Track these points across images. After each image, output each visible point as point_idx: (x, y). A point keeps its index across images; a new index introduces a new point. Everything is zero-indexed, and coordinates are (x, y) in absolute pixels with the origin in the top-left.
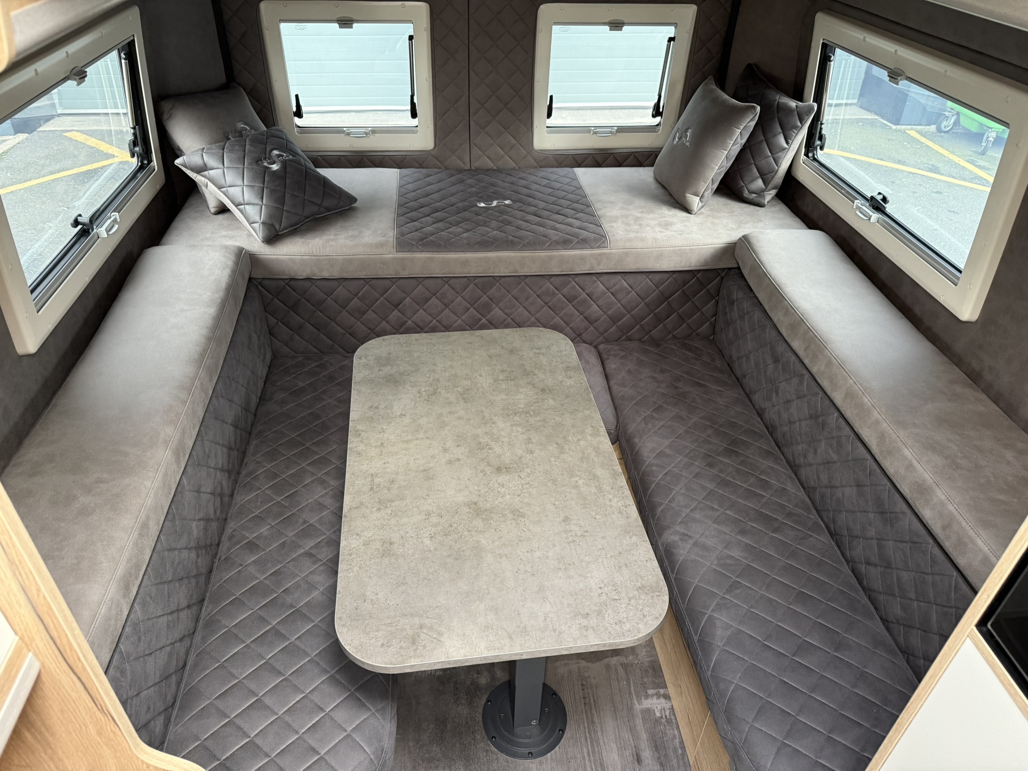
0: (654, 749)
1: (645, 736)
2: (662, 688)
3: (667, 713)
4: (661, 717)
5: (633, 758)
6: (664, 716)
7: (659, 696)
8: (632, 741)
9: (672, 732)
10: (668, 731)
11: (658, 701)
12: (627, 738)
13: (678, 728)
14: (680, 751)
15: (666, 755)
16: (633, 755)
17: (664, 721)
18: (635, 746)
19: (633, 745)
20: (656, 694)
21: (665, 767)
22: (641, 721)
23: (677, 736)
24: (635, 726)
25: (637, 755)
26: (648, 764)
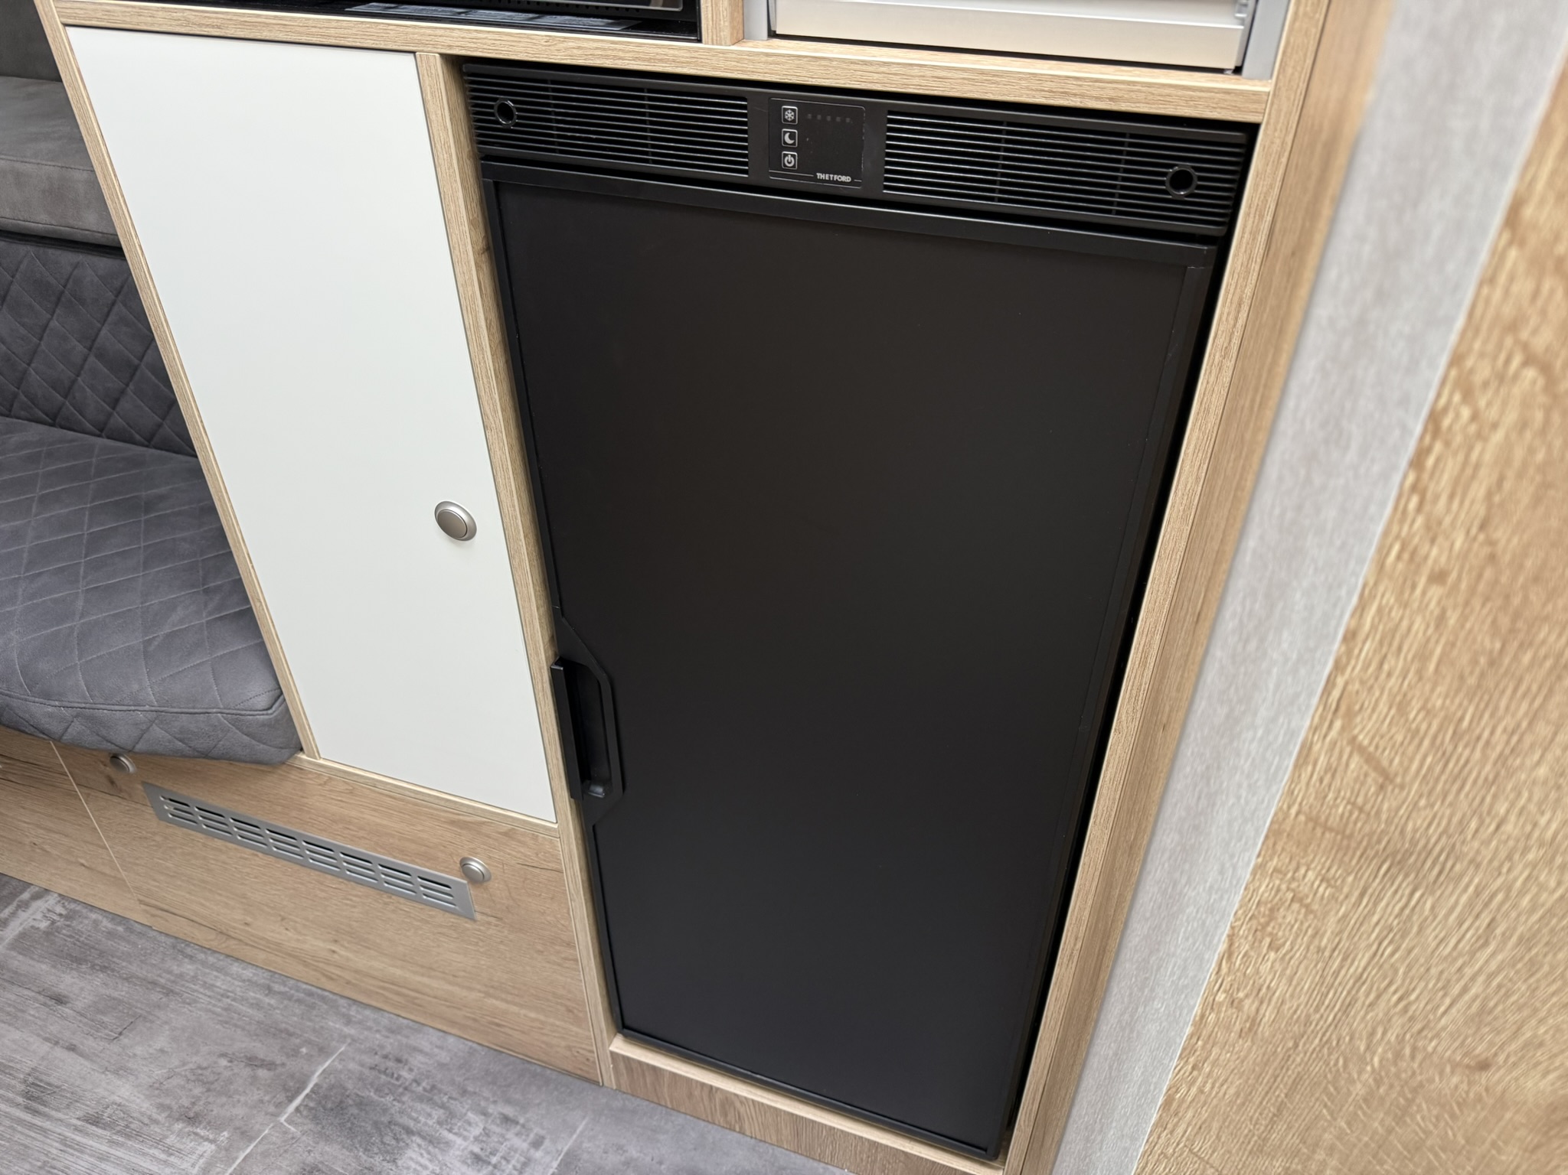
0: (75, 965)
1: (44, 967)
2: (21, 892)
3: (59, 909)
4: (53, 922)
5: (48, 1006)
6: (56, 918)
7: (24, 905)
8: (26, 992)
9: (86, 922)
10: (79, 927)
11: (30, 911)
12: (13, 997)
13: (92, 908)
14: (120, 929)
15: (101, 954)
16: (45, 1004)
17: (61, 922)
18: (39, 993)
19: (32, 994)
20: (19, 907)
21: (112, 966)
22: (20, 957)
23: (100, 918)
24: (16, 973)
25: (51, 998)
26: (82, 989)
